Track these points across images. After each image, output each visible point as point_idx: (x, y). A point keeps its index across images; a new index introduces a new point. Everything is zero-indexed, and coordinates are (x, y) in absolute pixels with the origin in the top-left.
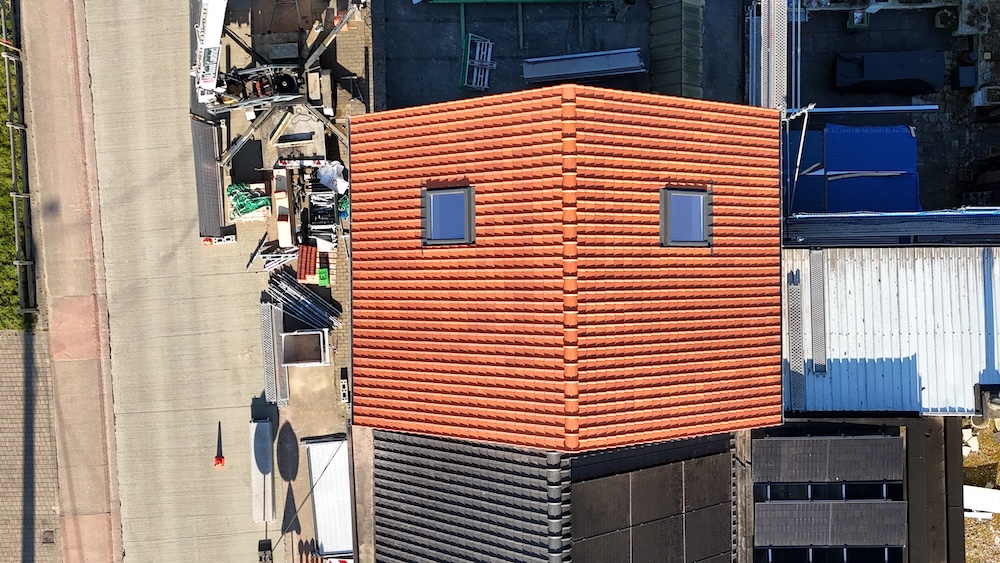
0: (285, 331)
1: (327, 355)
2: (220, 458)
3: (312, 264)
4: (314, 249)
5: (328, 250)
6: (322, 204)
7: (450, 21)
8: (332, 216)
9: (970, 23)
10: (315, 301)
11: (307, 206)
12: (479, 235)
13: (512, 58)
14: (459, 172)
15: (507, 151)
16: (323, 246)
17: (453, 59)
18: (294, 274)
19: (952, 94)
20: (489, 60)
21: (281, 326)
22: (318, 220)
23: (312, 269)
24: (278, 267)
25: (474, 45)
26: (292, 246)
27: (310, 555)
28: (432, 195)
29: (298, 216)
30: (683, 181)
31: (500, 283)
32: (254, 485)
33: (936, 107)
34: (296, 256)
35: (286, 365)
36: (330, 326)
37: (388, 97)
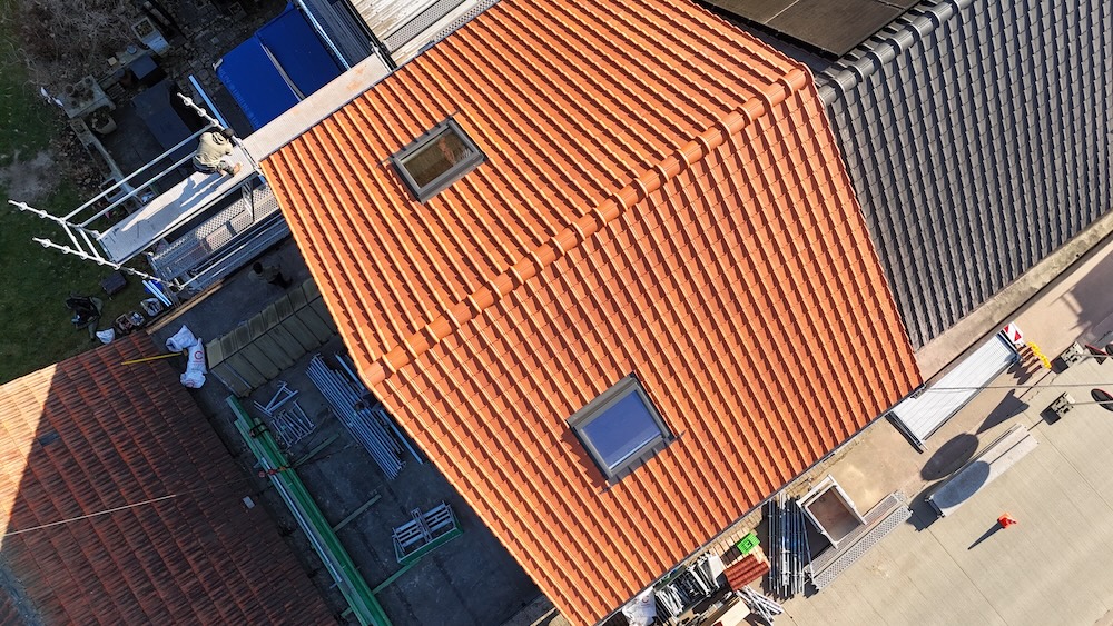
0: (830, 544)
1: (820, 486)
2: (1002, 524)
3: (744, 564)
4: (728, 574)
5: (717, 557)
6: (677, 598)
7: (400, 594)
8: (682, 580)
9: (91, 95)
10: (777, 535)
11: (691, 611)
12: (621, 375)
13: (396, 499)
14: (562, 452)
15: (498, 407)
16: (717, 567)
17: (439, 562)
18: (766, 577)
19: (171, 73)
20: (413, 522)
21: (827, 553)
22: (696, 590)
23: (748, 562)
24: (771, 599)
25: (408, 549)
26: (741, 601)
27: (1025, 365)
28: (609, 469)
29: (707, 614)
30: (397, 190)
31: (660, 307)
32: (1003, 470)
33: (191, 78)
34: (746, 588)
35: (862, 519)
36: (791, 503)
37: (524, 605)
